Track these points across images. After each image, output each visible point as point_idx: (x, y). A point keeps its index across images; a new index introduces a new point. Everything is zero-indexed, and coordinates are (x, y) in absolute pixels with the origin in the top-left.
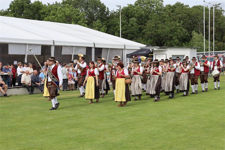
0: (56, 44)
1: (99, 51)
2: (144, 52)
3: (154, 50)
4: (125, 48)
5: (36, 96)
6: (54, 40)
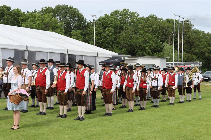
0: (29, 49)
2: (116, 60)
3: (126, 58)
4: (98, 56)
5: (3, 100)
6: (28, 45)
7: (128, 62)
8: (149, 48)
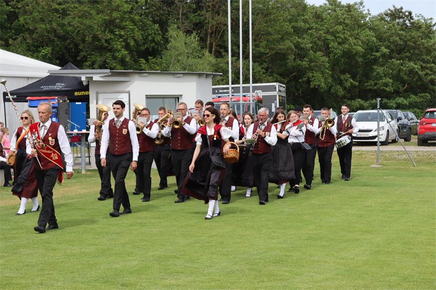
2: (59, 86)
3: (94, 79)
7: (100, 89)
8: (124, 43)
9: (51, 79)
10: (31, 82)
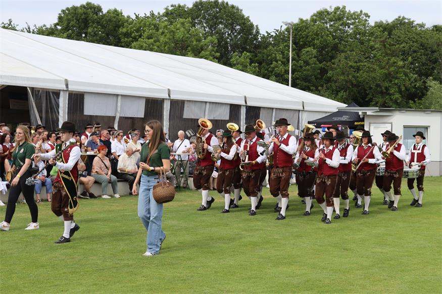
0: (173, 97)
1: (254, 112)
2: (345, 118)
3: (368, 114)
4: (304, 108)
6: (170, 89)
7: (372, 121)
8: (397, 89)
9: (340, 113)
10: (327, 115)
